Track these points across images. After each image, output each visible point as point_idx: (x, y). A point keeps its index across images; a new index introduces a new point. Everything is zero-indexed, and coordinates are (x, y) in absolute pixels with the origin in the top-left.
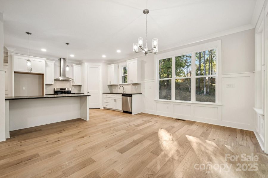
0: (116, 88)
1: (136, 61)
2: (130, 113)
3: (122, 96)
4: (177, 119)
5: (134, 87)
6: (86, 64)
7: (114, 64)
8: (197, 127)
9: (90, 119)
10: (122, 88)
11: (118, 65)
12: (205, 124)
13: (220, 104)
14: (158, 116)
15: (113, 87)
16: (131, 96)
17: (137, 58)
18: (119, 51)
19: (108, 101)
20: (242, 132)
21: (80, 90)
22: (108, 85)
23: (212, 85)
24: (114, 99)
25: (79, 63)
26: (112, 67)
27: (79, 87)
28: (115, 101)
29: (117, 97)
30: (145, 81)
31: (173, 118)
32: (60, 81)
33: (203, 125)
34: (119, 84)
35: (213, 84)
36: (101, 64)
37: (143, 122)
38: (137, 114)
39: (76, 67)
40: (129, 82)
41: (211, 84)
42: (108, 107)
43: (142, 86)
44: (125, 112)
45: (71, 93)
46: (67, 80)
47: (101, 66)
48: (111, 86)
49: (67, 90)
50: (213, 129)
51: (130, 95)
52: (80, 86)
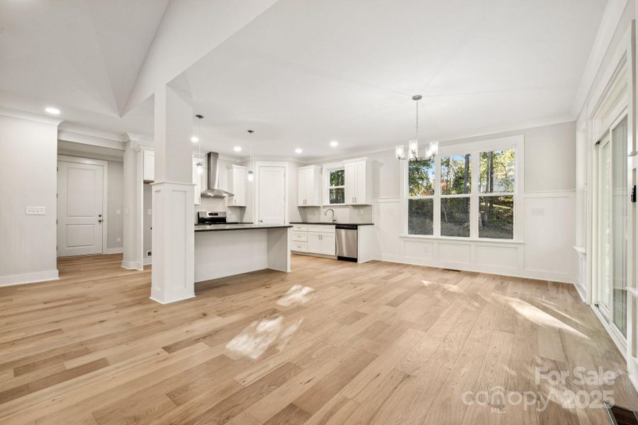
0: (316, 212)
1: (365, 162)
2: (355, 260)
3: (336, 228)
4: (445, 269)
5: (356, 211)
6: (258, 164)
7: (313, 166)
8: (485, 279)
9: (291, 269)
10: (330, 213)
11: (320, 167)
12: (497, 275)
13: (522, 242)
14: (407, 266)
15: (308, 211)
16: (356, 229)
17: (366, 158)
18: (334, 144)
19: (303, 239)
20: (557, 285)
21: (242, 216)
22: (299, 207)
23: (493, 207)
24: (318, 234)
25: (238, 161)
26: (310, 171)
27: (239, 210)
28: (321, 237)
29: (325, 230)
30: (381, 201)
31: (437, 268)
32: (211, 199)
33: (494, 277)
34: (321, 206)
35: (494, 205)
36: (286, 164)
37: (389, 274)
38: (367, 262)
39: (237, 171)
40: (348, 201)
41: (491, 206)
42: (304, 250)
43: (374, 209)
44: (341, 258)
45: (227, 221)
46: (219, 197)
47: (287, 168)
48: (303, 209)
49: (219, 216)
50: (510, 282)
51: (354, 227)
52: (242, 208)
